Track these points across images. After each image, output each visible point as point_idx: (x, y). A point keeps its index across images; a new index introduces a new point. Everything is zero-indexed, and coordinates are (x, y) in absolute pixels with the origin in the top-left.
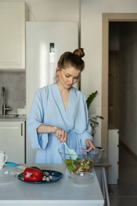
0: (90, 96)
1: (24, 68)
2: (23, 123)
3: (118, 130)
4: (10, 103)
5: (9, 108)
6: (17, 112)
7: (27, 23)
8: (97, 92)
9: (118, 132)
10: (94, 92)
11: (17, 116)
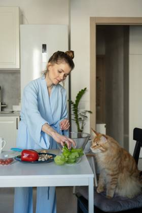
0: (80, 92)
1: (19, 67)
2: (18, 118)
3: (105, 124)
4: (6, 101)
5: (5, 105)
6: (12, 109)
7: (21, 26)
8: (86, 89)
9: (105, 126)
10: (83, 89)
11: (13, 112)
